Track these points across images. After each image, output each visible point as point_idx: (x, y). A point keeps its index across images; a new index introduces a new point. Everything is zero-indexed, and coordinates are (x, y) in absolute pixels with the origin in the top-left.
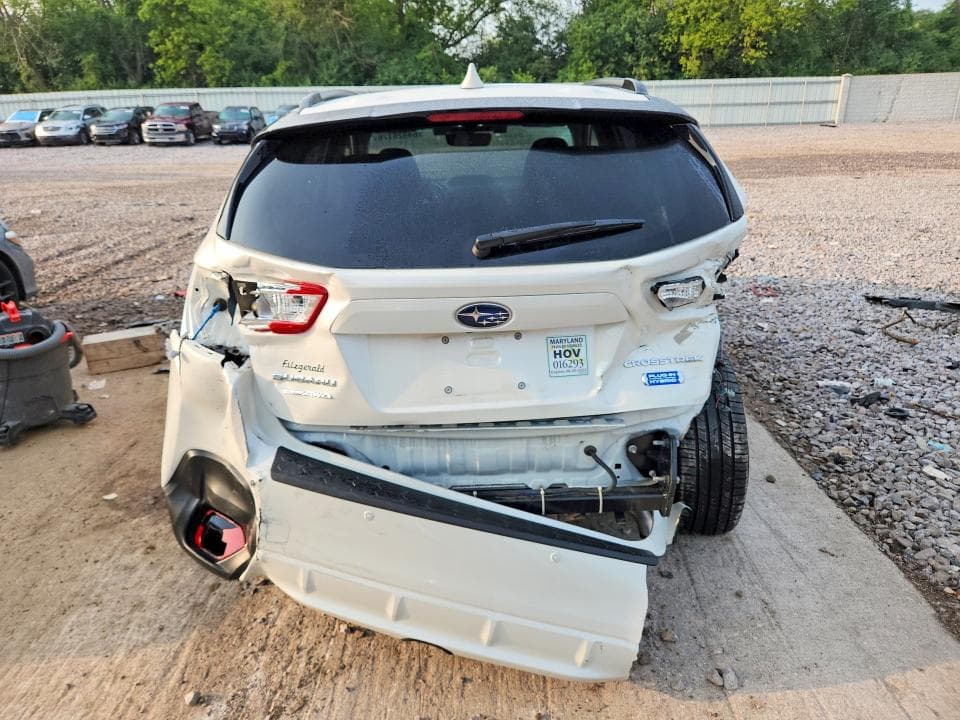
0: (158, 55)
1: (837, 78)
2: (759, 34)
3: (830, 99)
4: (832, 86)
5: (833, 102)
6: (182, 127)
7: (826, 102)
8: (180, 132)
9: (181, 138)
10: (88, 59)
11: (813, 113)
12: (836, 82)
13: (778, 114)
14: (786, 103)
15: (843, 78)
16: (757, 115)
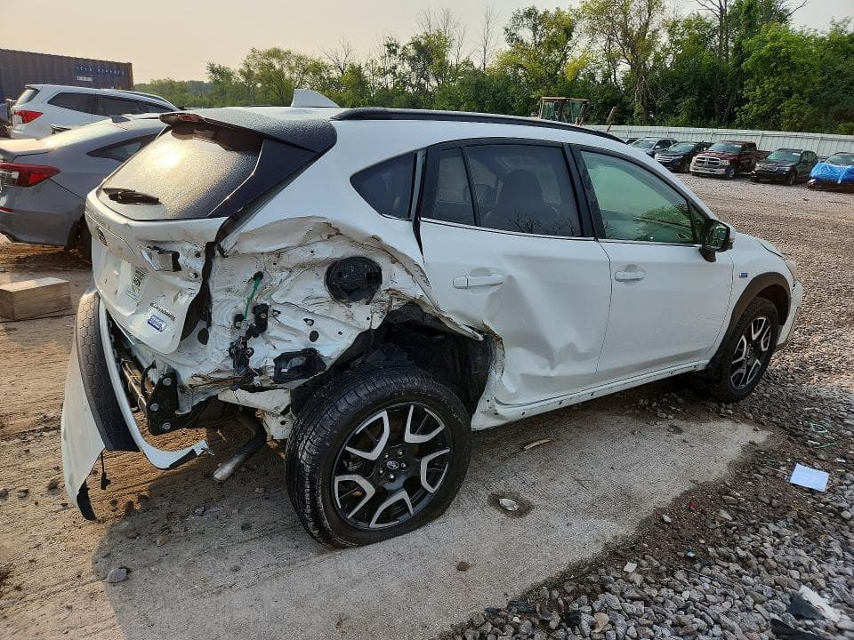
0: (747, 100)
6: (727, 163)
8: (722, 167)
9: (721, 171)
10: (687, 101)
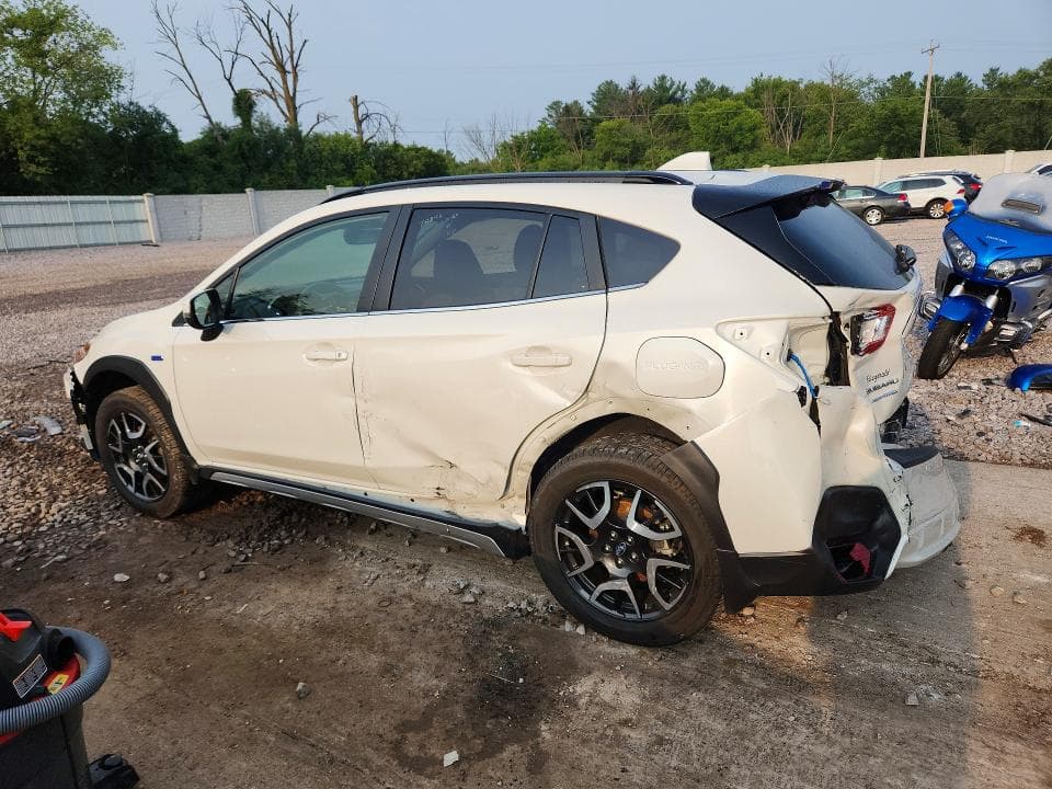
1: (139, 197)
2: (33, 147)
3: (139, 218)
4: (136, 205)
5: (143, 221)
7: (137, 221)
11: (125, 234)
12: (139, 201)
13: (88, 235)
14: (94, 223)
15: (145, 197)
16: (66, 237)
